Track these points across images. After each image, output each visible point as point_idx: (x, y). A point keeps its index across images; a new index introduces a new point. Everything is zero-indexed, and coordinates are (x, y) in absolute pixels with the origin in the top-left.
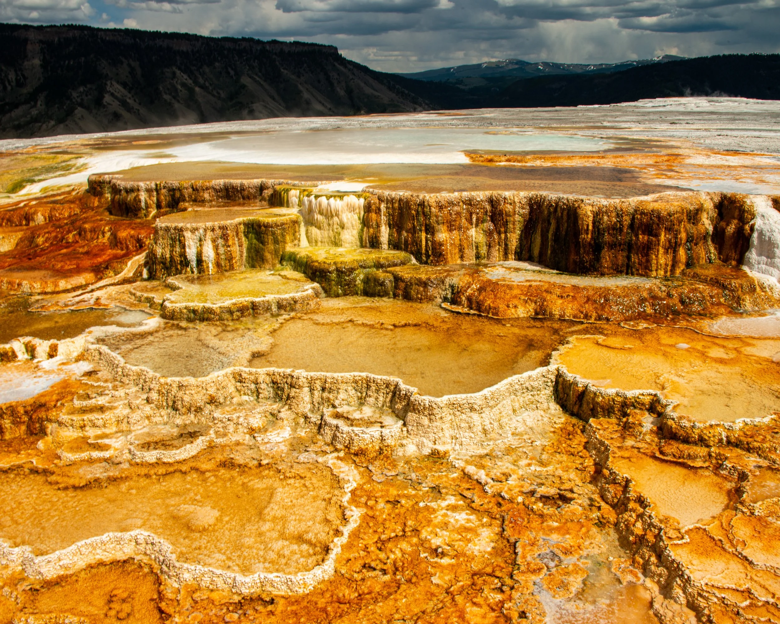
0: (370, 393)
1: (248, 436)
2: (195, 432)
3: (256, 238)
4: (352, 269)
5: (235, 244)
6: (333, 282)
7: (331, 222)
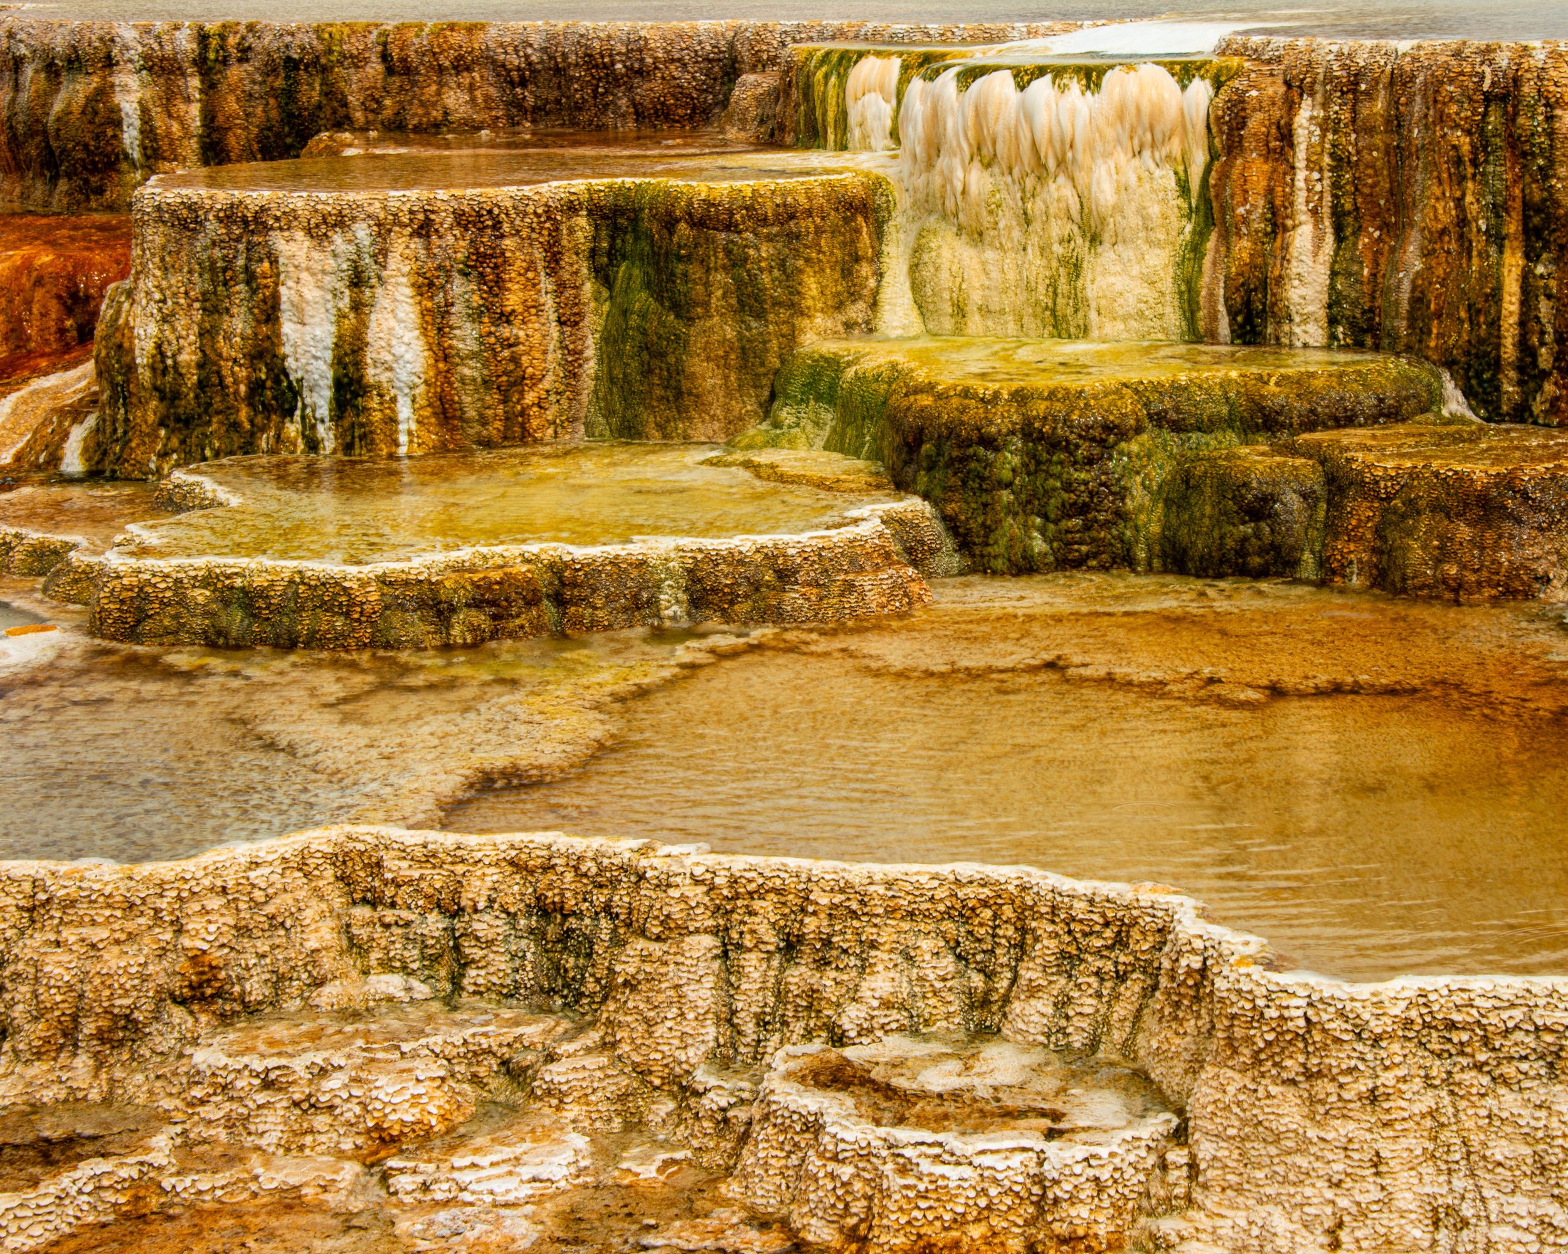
0: (1030, 973)
1: (351, 1170)
2: (70, 1140)
3: (647, 285)
4: (1108, 428)
5: (538, 308)
6: (1006, 496)
7: (1035, 207)
